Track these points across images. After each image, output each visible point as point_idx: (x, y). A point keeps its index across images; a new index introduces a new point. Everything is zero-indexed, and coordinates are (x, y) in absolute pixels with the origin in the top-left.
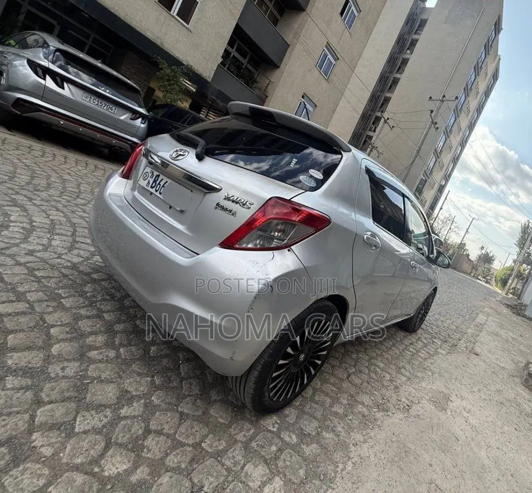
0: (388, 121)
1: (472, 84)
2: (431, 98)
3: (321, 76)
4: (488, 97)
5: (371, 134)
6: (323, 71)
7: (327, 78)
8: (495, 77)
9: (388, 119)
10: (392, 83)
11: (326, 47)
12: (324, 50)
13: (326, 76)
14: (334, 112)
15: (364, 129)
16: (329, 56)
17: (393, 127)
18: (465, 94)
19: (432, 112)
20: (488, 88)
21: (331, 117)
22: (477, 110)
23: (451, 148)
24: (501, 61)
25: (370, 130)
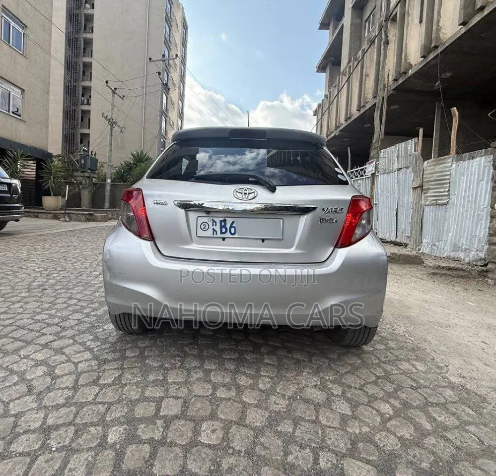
0: (116, 92)
1: (170, 36)
2: (150, 59)
3: (13, 51)
4: (186, 47)
5: (86, 108)
6: (13, 45)
7: (22, 53)
8: (185, 27)
9: (116, 89)
10: (84, 45)
11: (3, 11)
12: (2, 16)
13: (21, 51)
14: (48, 92)
15: (75, 105)
16: (12, 24)
17: (123, 96)
18: (167, 48)
19: (159, 73)
20: (183, 38)
21: (48, 100)
22: (182, 62)
23: (173, 104)
24: (184, 10)
25: (82, 104)
